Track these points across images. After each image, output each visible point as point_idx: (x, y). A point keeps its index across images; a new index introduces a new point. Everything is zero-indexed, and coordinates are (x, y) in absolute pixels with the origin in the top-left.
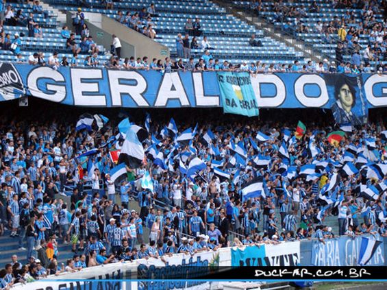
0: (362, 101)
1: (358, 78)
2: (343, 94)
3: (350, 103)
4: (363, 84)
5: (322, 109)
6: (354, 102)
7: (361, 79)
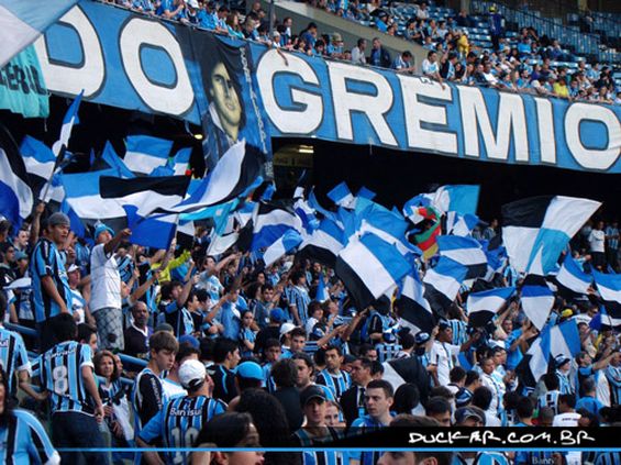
0: (258, 115)
1: (242, 50)
2: (219, 88)
3: (235, 115)
4: (253, 72)
5: (183, 122)
6: (243, 115)
7: (248, 55)
